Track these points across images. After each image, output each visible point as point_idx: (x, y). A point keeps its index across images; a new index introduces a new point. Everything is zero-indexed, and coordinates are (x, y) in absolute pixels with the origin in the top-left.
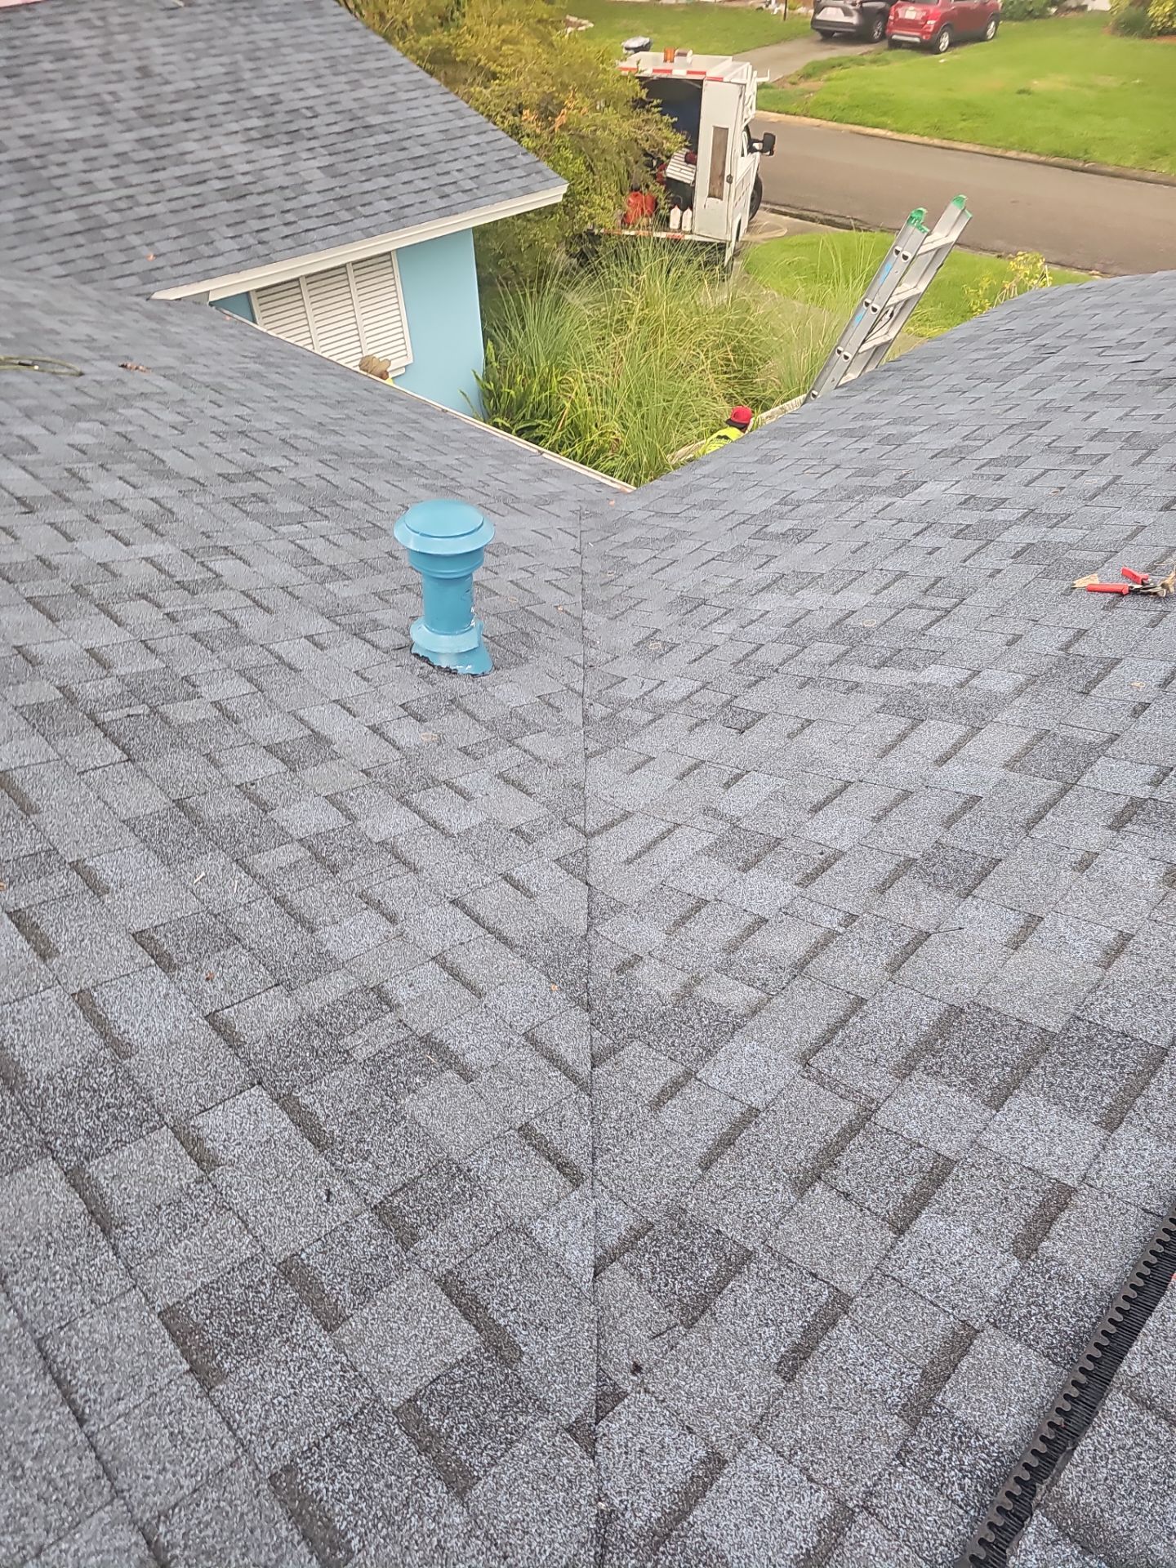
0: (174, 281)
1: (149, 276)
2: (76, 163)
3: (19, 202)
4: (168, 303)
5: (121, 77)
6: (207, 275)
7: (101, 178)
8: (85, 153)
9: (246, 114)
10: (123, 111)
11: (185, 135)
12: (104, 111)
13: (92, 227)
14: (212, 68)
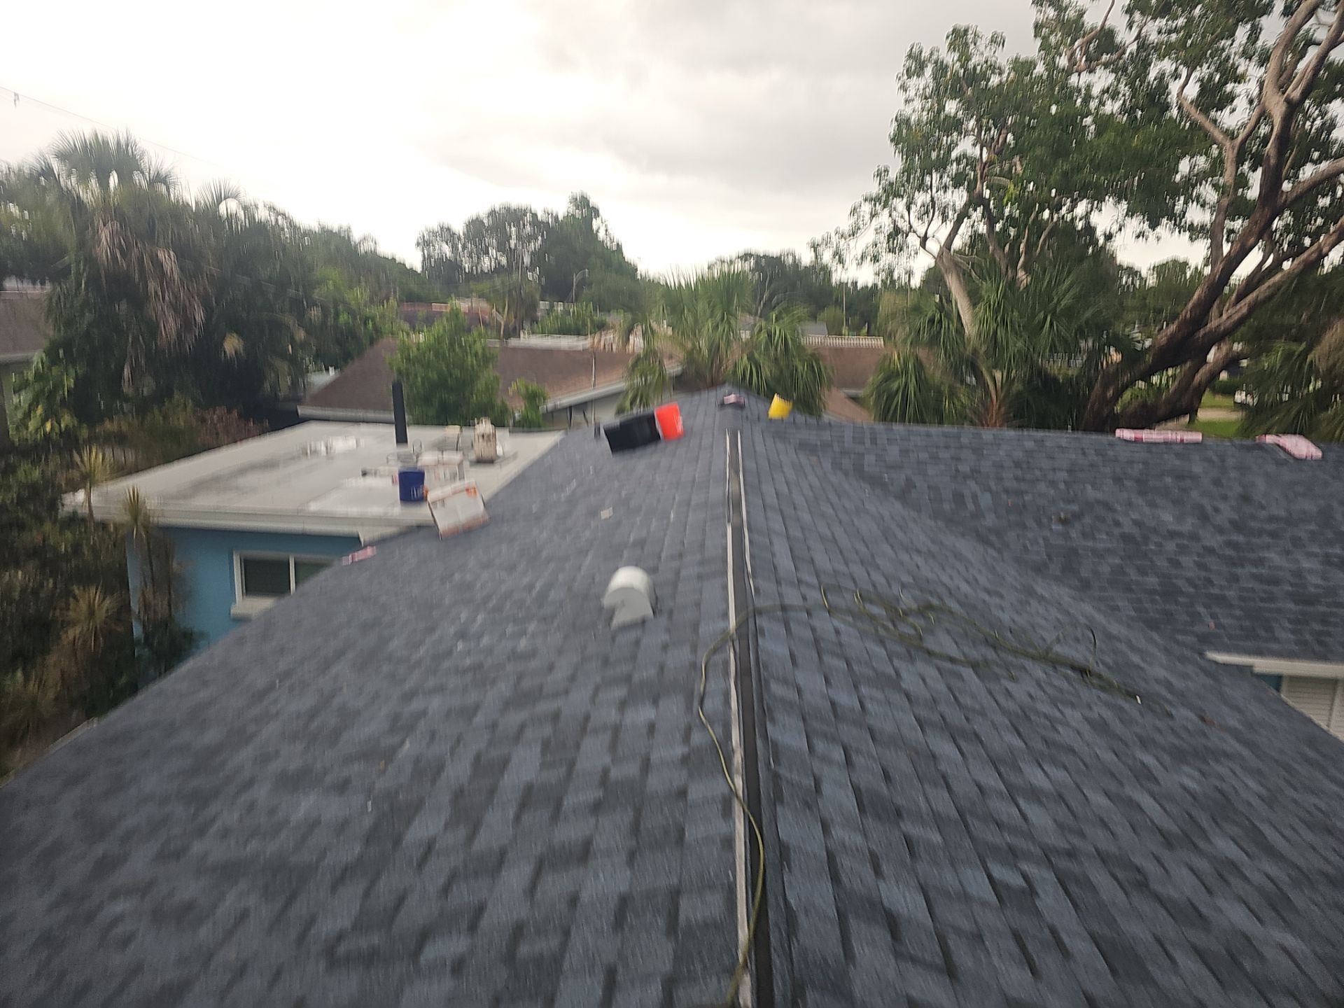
0: (1228, 650)
1: (1208, 640)
2: (1170, 546)
3: (1118, 561)
4: (1216, 663)
5: (1225, 498)
6: (1259, 653)
7: (1187, 561)
8: (1179, 541)
9: (1330, 543)
10: (1219, 519)
11: (1268, 547)
12: (1204, 517)
13: (1169, 592)
14: (1308, 506)
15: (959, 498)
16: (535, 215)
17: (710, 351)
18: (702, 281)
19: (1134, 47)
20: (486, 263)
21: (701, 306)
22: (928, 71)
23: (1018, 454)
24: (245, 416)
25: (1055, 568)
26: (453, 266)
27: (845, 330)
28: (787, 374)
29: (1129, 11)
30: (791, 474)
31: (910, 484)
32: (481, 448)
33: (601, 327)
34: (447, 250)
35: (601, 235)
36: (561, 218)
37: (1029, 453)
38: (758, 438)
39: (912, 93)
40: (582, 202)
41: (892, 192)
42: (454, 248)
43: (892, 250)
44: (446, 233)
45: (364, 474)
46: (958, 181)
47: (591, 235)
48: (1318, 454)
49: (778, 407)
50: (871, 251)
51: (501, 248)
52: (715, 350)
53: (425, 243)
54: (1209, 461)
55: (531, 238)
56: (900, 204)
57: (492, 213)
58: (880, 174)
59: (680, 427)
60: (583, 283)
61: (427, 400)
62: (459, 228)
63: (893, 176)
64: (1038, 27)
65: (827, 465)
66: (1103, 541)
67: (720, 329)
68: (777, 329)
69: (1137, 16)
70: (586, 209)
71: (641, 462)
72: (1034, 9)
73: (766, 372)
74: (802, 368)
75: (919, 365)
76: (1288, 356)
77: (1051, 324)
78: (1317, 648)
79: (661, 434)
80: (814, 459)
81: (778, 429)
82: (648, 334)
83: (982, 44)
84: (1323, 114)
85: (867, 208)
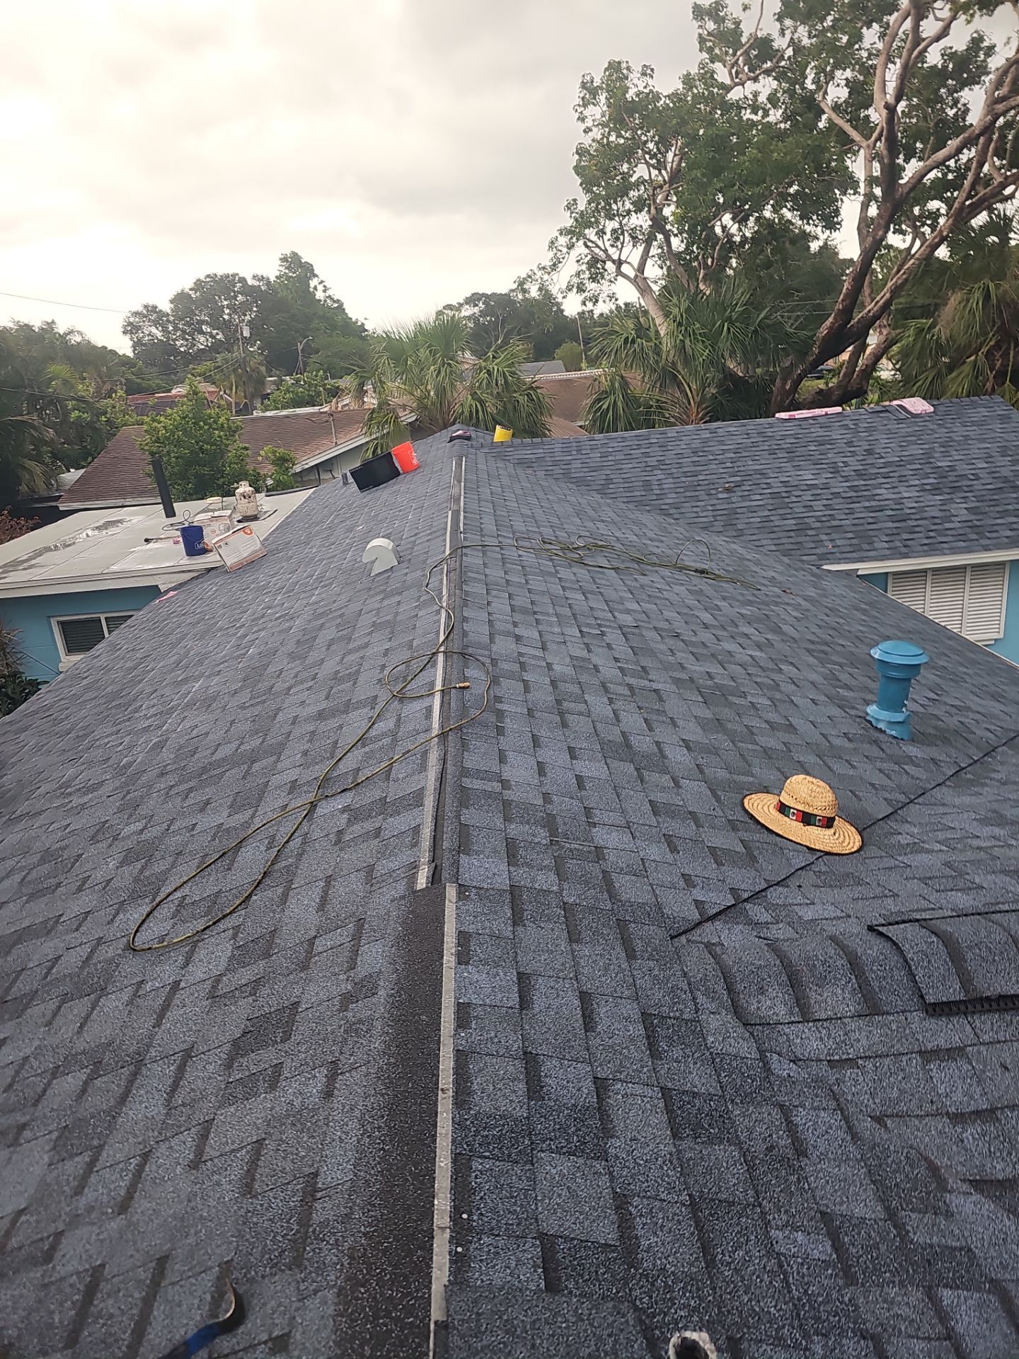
0: (838, 561)
1: (827, 557)
2: (807, 496)
4: (830, 572)
5: (853, 454)
6: (861, 560)
7: (819, 504)
8: (815, 491)
9: (927, 476)
10: (847, 471)
11: (880, 486)
12: (836, 471)
13: (802, 529)
14: (916, 450)
15: (647, 485)
16: (243, 280)
17: (437, 394)
18: (420, 329)
19: (790, 52)
20: (202, 342)
21: (423, 353)
22: (602, 98)
23: (696, 444)
24: (14, 514)
25: (718, 526)
26: (167, 348)
27: (583, 365)
28: (509, 407)
29: (780, 18)
30: (506, 481)
31: (609, 481)
32: (245, 507)
33: (335, 393)
34: (158, 333)
35: (320, 295)
36: (272, 279)
37: (705, 441)
38: (481, 459)
39: (589, 123)
40: (293, 261)
41: (584, 222)
42: (165, 330)
43: (593, 279)
44: (151, 313)
45: (147, 540)
46: (639, 206)
47: (309, 295)
48: (932, 409)
49: (500, 434)
50: (576, 280)
51: (216, 322)
52: (441, 392)
53: (131, 329)
54: (846, 427)
55: (244, 308)
56: (591, 233)
57: (199, 285)
58: (571, 206)
59: (415, 462)
60: (308, 351)
61: (183, 476)
62: (166, 307)
63: (582, 206)
64: (702, 40)
65: (541, 474)
66: (756, 500)
67: (443, 374)
68: (493, 366)
69: (788, 22)
70: (299, 270)
71: (384, 494)
72: (696, 24)
73: (491, 409)
74: (523, 400)
75: (625, 384)
76: (920, 331)
77: (729, 329)
78: (904, 550)
79: (400, 469)
80: (530, 471)
81: (499, 451)
82: (380, 389)
83: (634, 76)
84: (956, 102)
85: (563, 240)
